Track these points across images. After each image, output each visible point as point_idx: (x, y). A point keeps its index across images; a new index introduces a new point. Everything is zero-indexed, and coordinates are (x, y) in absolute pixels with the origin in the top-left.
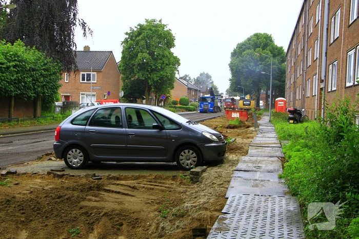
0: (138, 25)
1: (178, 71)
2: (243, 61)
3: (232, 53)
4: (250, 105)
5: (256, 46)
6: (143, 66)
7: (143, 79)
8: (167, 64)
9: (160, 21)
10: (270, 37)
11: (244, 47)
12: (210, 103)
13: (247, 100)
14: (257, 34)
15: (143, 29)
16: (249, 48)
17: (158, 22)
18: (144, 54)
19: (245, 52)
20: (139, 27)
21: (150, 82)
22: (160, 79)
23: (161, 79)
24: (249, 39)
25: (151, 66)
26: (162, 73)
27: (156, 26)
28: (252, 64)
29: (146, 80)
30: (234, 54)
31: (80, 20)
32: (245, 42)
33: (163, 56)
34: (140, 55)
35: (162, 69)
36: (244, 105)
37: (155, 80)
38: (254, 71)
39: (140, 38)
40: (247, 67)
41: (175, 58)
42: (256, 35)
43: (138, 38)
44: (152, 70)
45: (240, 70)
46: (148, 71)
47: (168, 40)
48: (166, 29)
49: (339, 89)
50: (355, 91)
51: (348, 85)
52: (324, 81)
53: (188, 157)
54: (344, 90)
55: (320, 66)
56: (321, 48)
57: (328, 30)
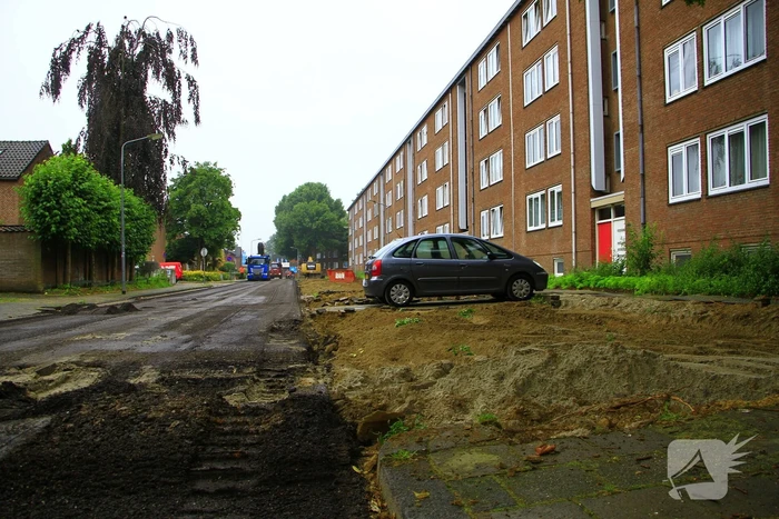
2: (295, 217)
3: (276, 207)
4: (315, 269)
5: (309, 198)
6: (196, 221)
8: (227, 218)
9: (215, 164)
10: (325, 187)
11: (294, 199)
12: (263, 266)
13: (311, 264)
14: (308, 183)
15: (196, 174)
16: (301, 201)
17: (212, 166)
18: (198, 205)
19: (296, 206)
22: (218, 237)
24: (300, 190)
25: (208, 221)
26: (221, 229)
27: (211, 169)
28: (307, 220)
29: (201, 238)
30: (279, 210)
31: (180, 157)
32: (295, 192)
33: (223, 208)
34: (193, 206)
35: (220, 224)
38: (310, 229)
39: (192, 185)
40: (301, 224)
41: (236, 210)
42: (308, 185)
43: (189, 185)
44: (210, 226)
45: (291, 227)
46: (203, 226)
47: (225, 187)
48: (223, 174)
49: (511, 235)
50: (552, 233)
51: (529, 229)
52: (471, 229)
53: (521, 287)
54: (523, 235)
55: (456, 214)
56: (456, 193)
57: (473, 175)
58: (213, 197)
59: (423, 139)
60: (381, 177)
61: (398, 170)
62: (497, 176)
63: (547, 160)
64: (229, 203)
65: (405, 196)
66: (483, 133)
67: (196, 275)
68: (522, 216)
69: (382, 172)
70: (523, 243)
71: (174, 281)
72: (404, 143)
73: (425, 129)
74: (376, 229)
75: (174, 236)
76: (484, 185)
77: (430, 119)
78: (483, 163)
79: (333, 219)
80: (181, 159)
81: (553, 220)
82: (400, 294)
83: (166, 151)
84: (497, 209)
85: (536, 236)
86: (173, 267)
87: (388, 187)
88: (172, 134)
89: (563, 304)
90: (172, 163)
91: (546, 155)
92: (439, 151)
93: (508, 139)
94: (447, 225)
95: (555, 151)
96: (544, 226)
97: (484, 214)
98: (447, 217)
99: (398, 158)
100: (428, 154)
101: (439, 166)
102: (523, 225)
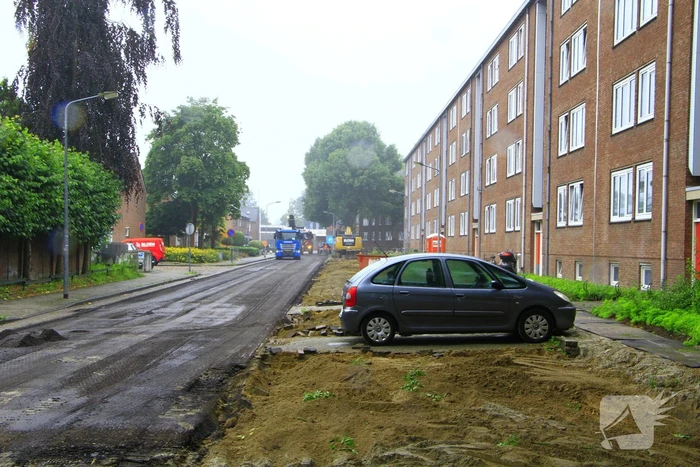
0: (179, 108)
1: (247, 187)
2: (330, 169)
3: (307, 155)
4: (354, 244)
5: (351, 142)
6: (187, 179)
7: (189, 201)
8: (230, 176)
9: (215, 101)
10: (373, 127)
11: (330, 144)
12: (294, 242)
13: (348, 237)
14: (350, 122)
15: (188, 115)
16: (339, 147)
17: (211, 103)
18: (191, 158)
19: (333, 154)
20: (179, 111)
21: (201, 208)
22: (217, 202)
23: (221, 200)
24: (339, 131)
25: (203, 180)
26: (221, 190)
27: (209, 109)
28: (347, 174)
29: (194, 203)
30: (310, 158)
31: (153, 108)
32: (332, 135)
33: (224, 162)
34: (183, 159)
35: (221, 184)
36: (344, 244)
37: (210, 202)
38: (351, 186)
39: (183, 130)
40: (339, 179)
41: (243, 165)
42: (350, 124)
43: (179, 131)
44: (206, 186)
45: (326, 183)
46: (197, 187)
47: (228, 133)
48: (226, 115)
49: (591, 225)
50: (638, 229)
51: (614, 219)
52: (546, 210)
53: (536, 325)
54: (605, 227)
55: (529, 186)
56: (529, 158)
57: (551, 134)
58: (211, 147)
59: (494, 76)
60: (445, 121)
61: (464, 114)
62: (579, 142)
63: (637, 125)
64: (233, 156)
65: (471, 153)
66: (564, 78)
67: (185, 255)
68: (605, 200)
69: (445, 114)
70: (605, 238)
71: (148, 267)
72: (472, 78)
73: (496, 60)
74: (437, 192)
75: (158, 199)
76: (563, 151)
77: (503, 48)
78: (562, 119)
79: (383, 174)
80: (154, 110)
81: (641, 211)
82: (379, 330)
83: (136, 98)
84: (577, 185)
85: (620, 230)
86: (153, 244)
87: (451, 135)
88: (142, 74)
89: (582, 353)
90: (142, 114)
91: (636, 119)
92: (512, 93)
93: (594, 89)
94: (518, 200)
95: (647, 115)
96: (628, 218)
97: (562, 190)
98: (518, 188)
99: (464, 97)
100: (498, 96)
101: (512, 117)
102: (606, 212)
